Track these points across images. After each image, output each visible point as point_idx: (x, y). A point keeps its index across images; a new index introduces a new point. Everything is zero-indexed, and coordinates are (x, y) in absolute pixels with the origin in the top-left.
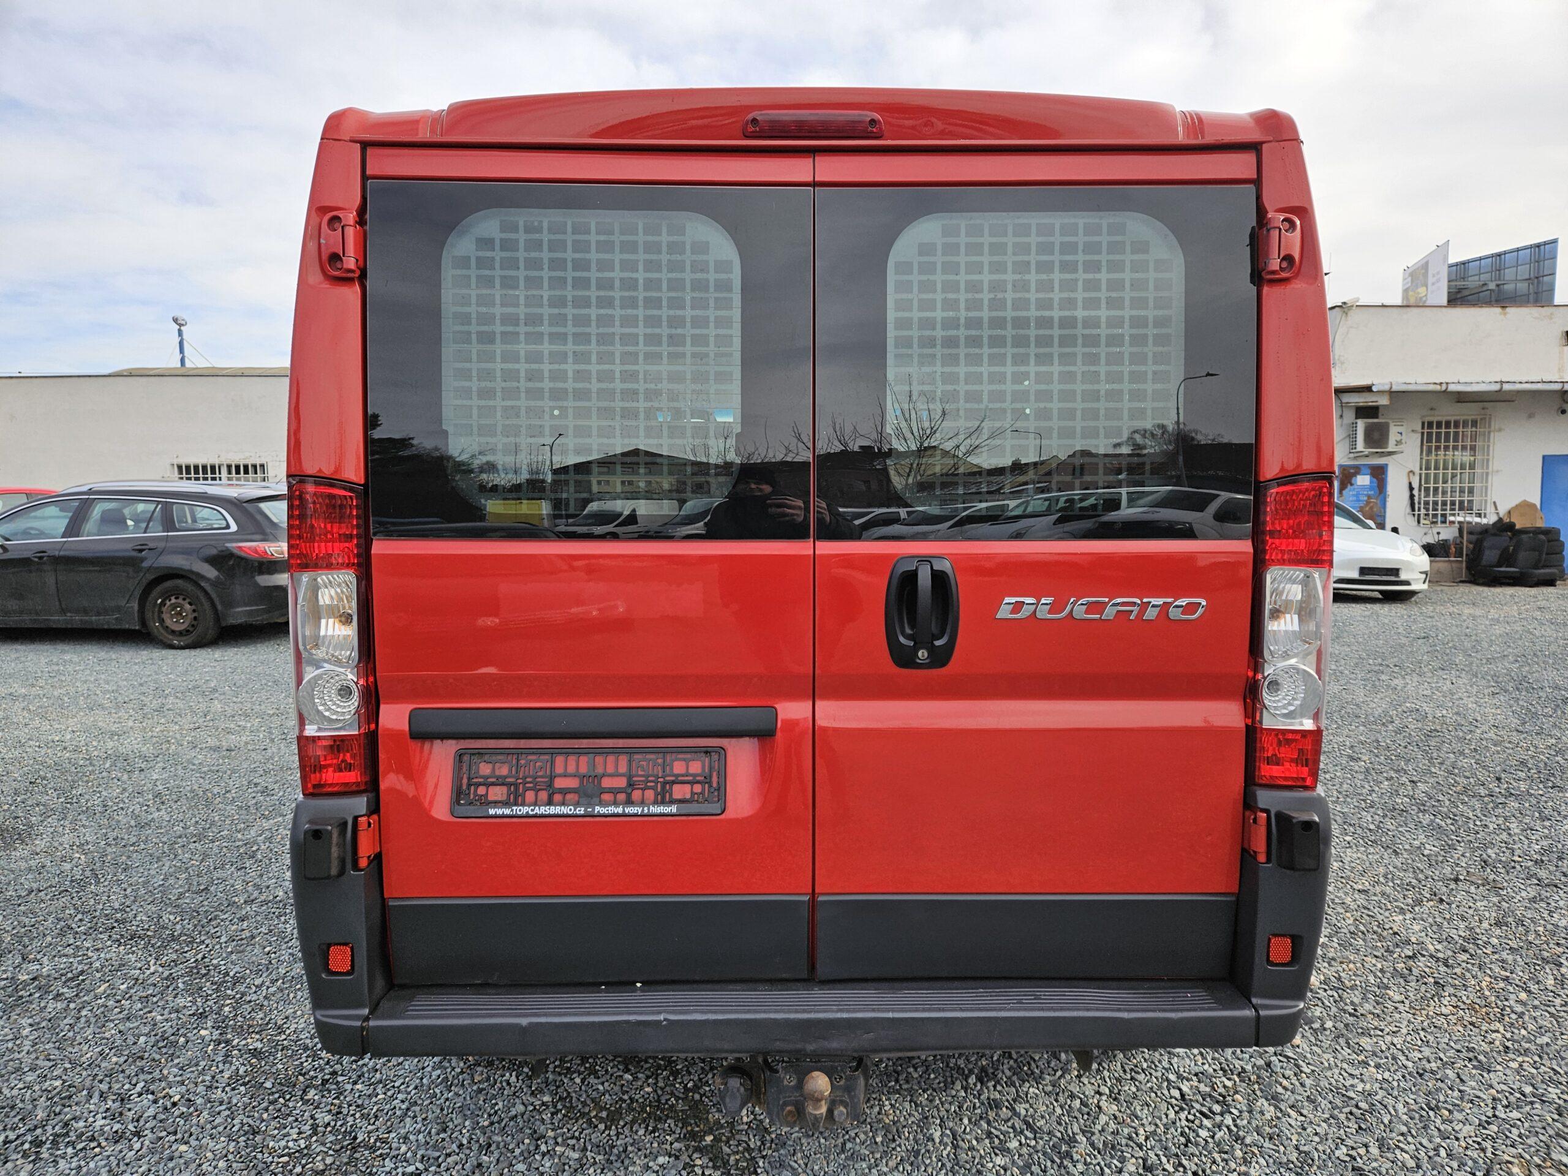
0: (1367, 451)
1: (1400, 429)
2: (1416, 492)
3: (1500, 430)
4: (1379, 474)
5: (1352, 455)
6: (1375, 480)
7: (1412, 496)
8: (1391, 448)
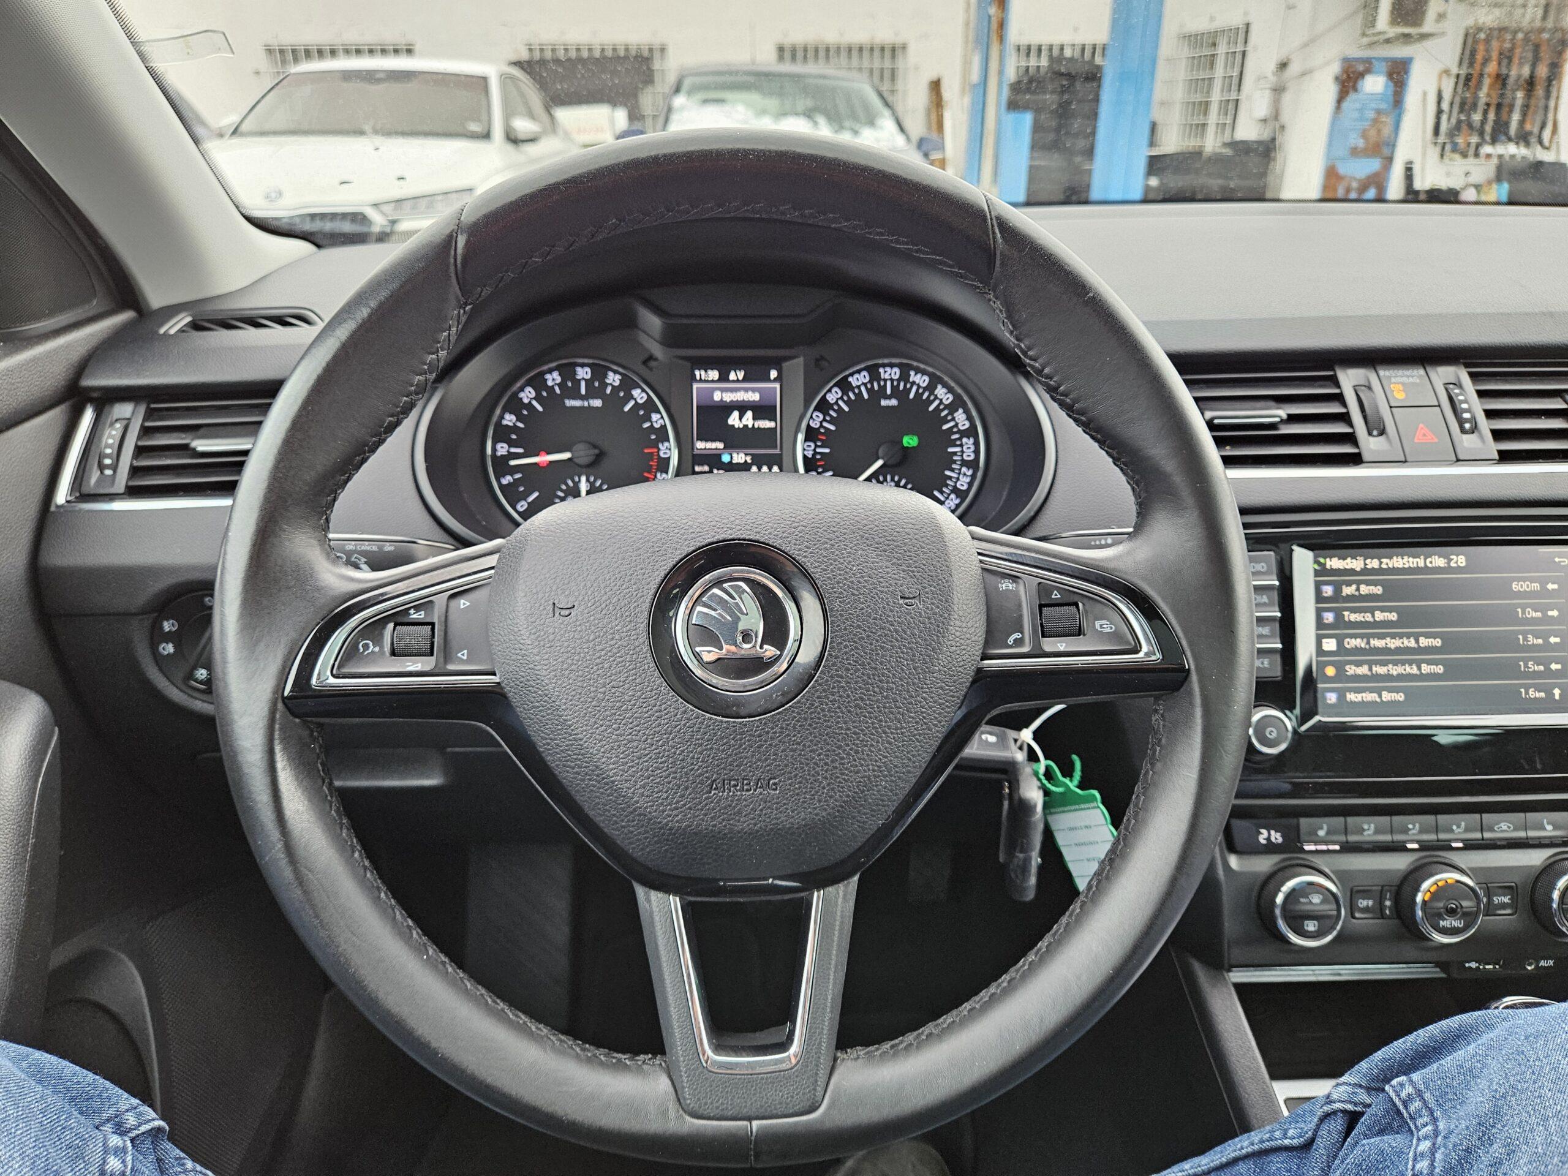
0: (1393, 31)
2: (1445, 106)
4: (1398, 73)
5: (1365, 40)
6: (1391, 84)
7: (1440, 112)
8: (1428, 26)
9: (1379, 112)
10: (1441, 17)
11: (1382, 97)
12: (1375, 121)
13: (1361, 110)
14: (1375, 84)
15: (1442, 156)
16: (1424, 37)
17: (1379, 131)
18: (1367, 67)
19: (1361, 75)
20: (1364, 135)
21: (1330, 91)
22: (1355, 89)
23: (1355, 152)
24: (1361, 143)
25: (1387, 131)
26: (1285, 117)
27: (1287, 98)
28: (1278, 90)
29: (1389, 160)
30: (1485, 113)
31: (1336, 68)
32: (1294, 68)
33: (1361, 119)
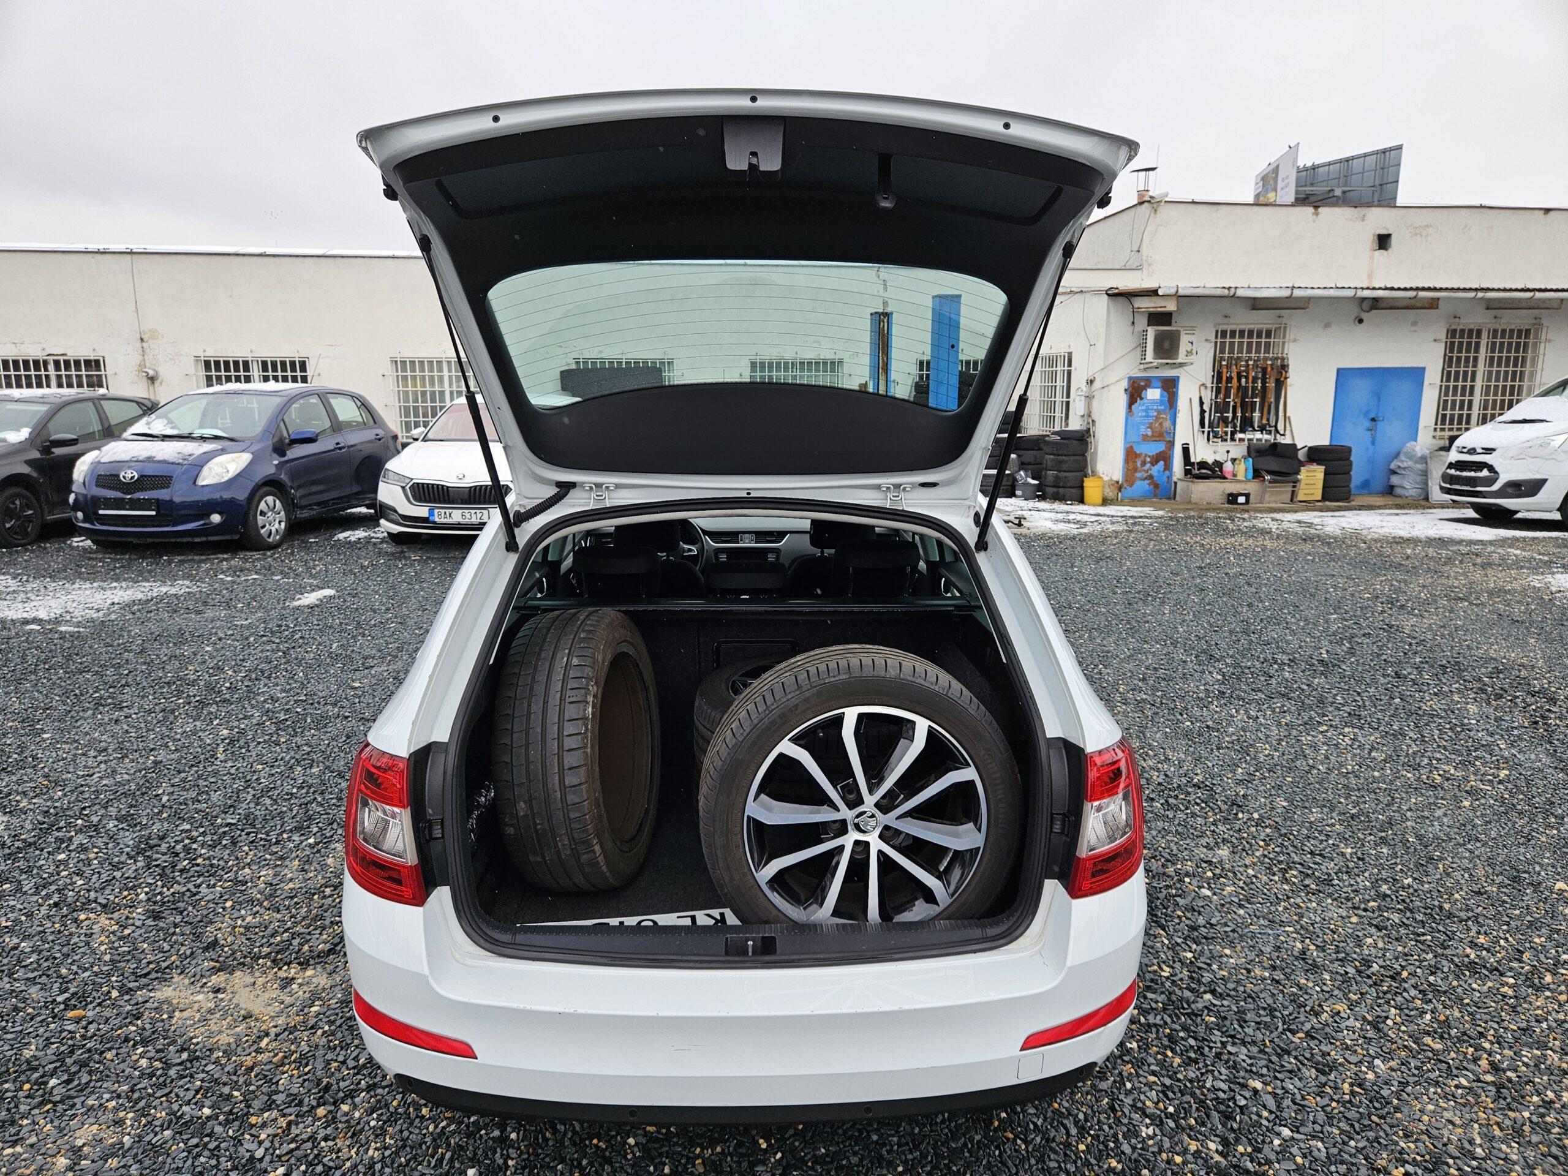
0: (1156, 362)
1: (1191, 338)
2: (1206, 408)
3: (1295, 340)
4: (1170, 386)
5: (1142, 367)
6: (1165, 394)
7: (1202, 412)
8: (1181, 358)
9: (1159, 412)
10: (1189, 353)
11: (1161, 402)
12: (1157, 418)
13: (1146, 411)
14: (1153, 394)
15: (1208, 439)
16: (1182, 365)
17: (1161, 424)
18: (1148, 383)
19: (1145, 388)
20: (1151, 426)
21: (1123, 399)
22: (1142, 399)
23: (1145, 438)
24: (1150, 433)
25: (1167, 424)
26: (1095, 416)
27: (1095, 403)
28: (1089, 398)
29: (1171, 444)
30: (1234, 412)
31: (1125, 384)
32: (1097, 385)
33: (1148, 416)
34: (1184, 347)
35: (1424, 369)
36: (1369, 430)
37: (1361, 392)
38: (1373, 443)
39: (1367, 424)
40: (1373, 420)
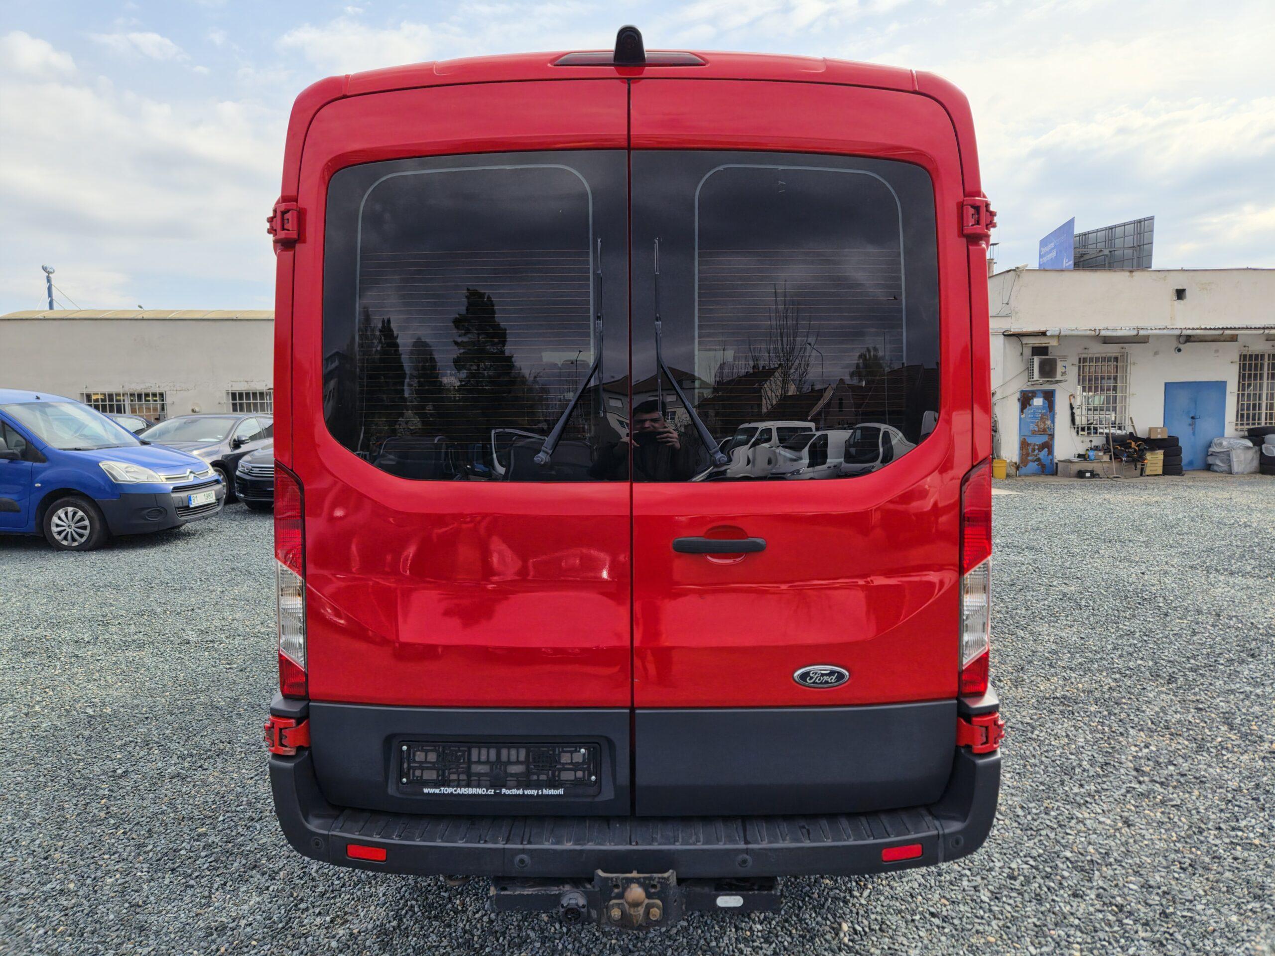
0: (1041, 380)
1: (1063, 364)
2: (1075, 411)
3: (1135, 364)
4: (1049, 396)
5: (1030, 383)
6: (1046, 402)
8: (1058, 377)
9: (1043, 415)
10: (1064, 374)
11: (1043, 408)
12: (1042, 418)
13: (1034, 413)
14: (1038, 402)
16: (1057, 382)
17: (1044, 423)
18: (1034, 394)
19: (1032, 398)
20: (1037, 424)
21: (1016, 406)
22: (1029, 404)
23: (1034, 433)
24: (1036, 429)
25: (1048, 423)
27: (996, 409)
29: (1052, 437)
31: (1018, 395)
32: (998, 396)
33: (1034, 417)
34: (1059, 370)
35: (1225, 382)
36: (1190, 425)
37: (1183, 399)
38: (1194, 434)
39: (1190, 421)
40: (1193, 418)
